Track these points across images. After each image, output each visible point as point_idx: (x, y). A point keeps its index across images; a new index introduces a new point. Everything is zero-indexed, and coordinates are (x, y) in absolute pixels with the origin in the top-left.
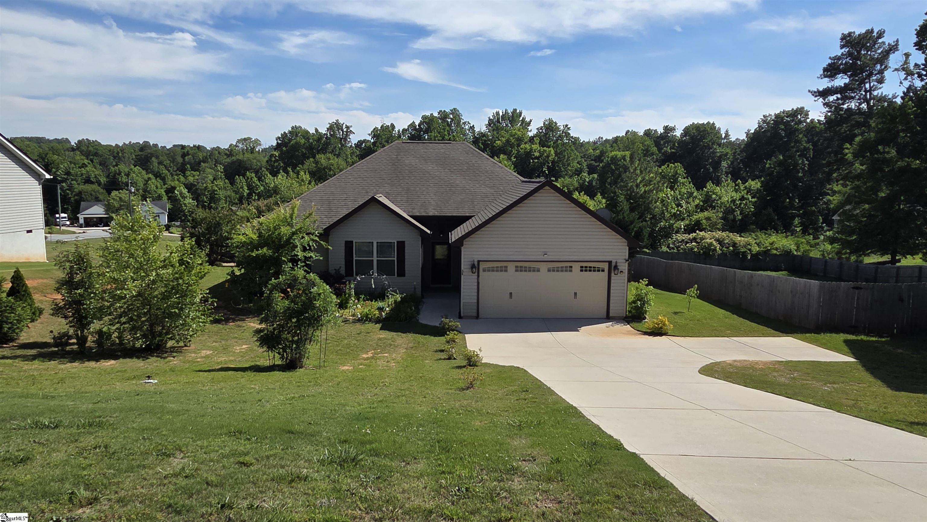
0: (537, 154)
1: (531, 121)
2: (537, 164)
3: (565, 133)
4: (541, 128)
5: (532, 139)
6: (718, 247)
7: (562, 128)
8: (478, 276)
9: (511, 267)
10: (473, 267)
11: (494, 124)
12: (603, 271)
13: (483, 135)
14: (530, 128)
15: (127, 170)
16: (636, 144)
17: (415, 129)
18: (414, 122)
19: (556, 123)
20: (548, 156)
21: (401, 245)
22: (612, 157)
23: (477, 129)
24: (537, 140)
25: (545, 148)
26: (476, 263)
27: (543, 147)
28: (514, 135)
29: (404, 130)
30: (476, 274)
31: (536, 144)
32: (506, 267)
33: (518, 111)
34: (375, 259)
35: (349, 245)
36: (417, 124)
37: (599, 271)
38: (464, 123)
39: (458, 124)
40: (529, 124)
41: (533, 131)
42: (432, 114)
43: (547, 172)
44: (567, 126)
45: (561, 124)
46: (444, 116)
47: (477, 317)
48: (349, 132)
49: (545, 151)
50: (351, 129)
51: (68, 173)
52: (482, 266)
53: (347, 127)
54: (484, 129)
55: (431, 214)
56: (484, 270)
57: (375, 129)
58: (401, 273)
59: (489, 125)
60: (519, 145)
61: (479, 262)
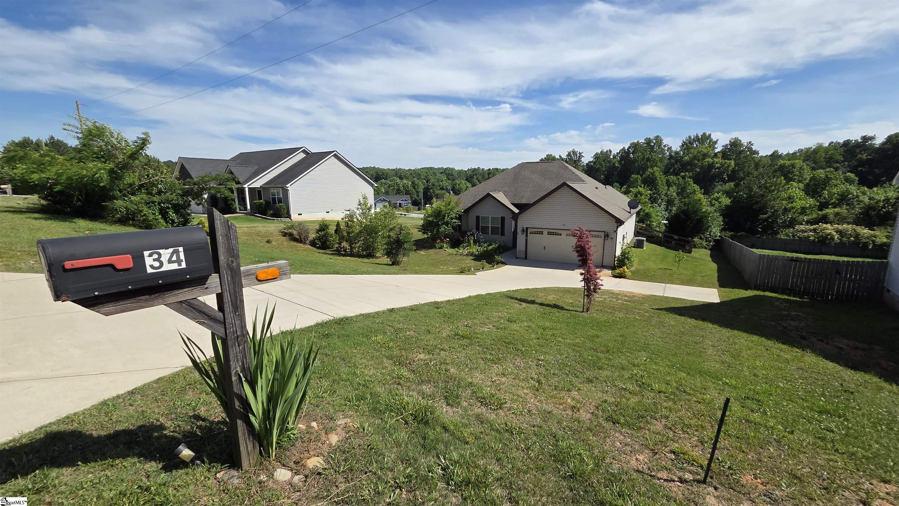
0: (718, 165)
1: (717, 140)
2: (717, 173)
3: (748, 148)
4: (727, 145)
5: (716, 155)
6: (836, 237)
7: (746, 144)
8: (527, 236)
9: (545, 232)
10: (523, 230)
11: (687, 145)
12: (601, 237)
13: (677, 153)
14: (716, 146)
15: (459, 182)
16: (819, 153)
17: (625, 152)
18: (624, 147)
19: (740, 141)
20: (729, 166)
21: (503, 219)
22: (781, 165)
23: (674, 149)
24: (720, 155)
25: (726, 161)
26: (525, 229)
27: (725, 159)
28: (701, 152)
29: (617, 153)
30: (525, 234)
31: (719, 158)
32: (542, 232)
33: (707, 134)
34: (490, 226)
35: (478, 218)
36: (626, 148)
37: (598, 237)
38: (665, 146)
39: (659, 146)
40: (716, 142)
41: (719, 148)
42: (638, 141)
43: (726, 178)
44: (750, 142)
45: (745, 141)
46: (648, 141)
47: (526, 258)
48: (581, 156)
49: (726, 163)
50: (582, 154)
51: (433, 185)
52: (529, 231)
53: (580, 153)
54: (679, 149)
55: (523, 202)
56: (530, 233)
57: (597, 154)
58: (503, 234)
59: (683, 146)
60: (704, 159)
61: (527, 228)
